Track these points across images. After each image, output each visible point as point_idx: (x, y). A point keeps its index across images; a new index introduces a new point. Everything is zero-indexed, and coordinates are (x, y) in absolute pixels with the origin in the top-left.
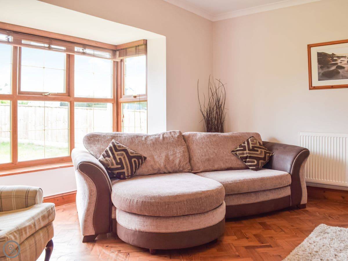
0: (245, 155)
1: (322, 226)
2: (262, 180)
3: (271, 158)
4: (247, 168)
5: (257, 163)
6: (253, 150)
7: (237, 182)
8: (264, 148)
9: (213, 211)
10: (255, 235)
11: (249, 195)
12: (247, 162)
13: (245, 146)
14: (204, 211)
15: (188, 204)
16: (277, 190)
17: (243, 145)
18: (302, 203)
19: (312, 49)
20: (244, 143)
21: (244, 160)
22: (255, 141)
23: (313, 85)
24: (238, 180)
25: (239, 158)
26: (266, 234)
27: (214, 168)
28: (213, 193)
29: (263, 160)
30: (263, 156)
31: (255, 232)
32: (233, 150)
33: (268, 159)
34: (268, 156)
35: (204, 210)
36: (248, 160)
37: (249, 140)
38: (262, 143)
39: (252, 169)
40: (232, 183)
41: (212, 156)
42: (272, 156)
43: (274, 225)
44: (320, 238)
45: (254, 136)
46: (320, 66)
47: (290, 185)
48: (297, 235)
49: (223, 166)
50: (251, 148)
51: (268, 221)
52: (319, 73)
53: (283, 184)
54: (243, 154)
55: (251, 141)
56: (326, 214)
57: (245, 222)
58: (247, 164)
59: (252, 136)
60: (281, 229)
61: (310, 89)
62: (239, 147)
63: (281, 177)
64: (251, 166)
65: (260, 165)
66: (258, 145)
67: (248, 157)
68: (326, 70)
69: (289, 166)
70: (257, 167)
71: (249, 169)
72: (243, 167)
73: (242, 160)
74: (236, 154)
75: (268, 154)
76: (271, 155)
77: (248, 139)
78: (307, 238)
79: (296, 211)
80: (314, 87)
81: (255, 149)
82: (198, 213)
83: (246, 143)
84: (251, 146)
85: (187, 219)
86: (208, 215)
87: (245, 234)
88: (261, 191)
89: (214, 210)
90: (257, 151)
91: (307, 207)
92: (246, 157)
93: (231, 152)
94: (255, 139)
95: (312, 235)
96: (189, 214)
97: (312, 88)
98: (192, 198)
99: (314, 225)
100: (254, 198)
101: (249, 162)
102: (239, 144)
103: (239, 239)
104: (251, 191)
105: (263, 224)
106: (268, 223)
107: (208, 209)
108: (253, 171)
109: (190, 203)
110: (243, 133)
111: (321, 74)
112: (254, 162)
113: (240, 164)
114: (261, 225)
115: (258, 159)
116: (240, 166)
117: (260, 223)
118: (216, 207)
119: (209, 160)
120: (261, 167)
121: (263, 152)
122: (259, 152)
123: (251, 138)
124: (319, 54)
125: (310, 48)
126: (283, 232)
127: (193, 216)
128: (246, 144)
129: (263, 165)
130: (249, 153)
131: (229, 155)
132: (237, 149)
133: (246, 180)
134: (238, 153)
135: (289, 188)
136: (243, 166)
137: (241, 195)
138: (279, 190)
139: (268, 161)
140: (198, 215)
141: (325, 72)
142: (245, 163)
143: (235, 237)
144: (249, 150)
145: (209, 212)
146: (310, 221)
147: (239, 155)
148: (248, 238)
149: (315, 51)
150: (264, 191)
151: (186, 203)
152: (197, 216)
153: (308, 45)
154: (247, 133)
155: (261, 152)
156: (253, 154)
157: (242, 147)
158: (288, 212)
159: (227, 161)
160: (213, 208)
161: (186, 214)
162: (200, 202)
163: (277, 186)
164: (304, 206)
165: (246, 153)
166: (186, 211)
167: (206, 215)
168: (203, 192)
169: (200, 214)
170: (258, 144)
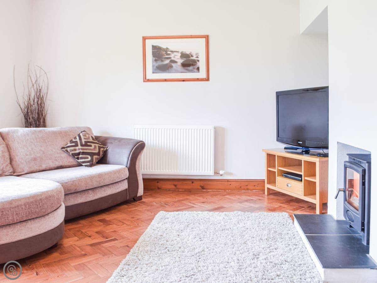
0: (77, 151)
1: (161, 214)
2: (100, 175)
3: (105, 153)
4: (80, 165)
5: (91, 159)
6: (86, 145)
7: (74, 181)
8: (98, 142)
9: (53, 213)
10: (97, 232)
11: (86, 193)
12: (79, 158)
13: (77, 142)
14: (45, 214)
15: (27, 207)
16: (114, 184)
17: (74, 140)
18: (139, 195)
19: (147, 41)
20: (75, 138)
21: (76, 157)
22: (87, 135)
23: (147, 78)
24: (75, 177)
25: (71, 154)
26: (108, 230)
27: (41, 168)
28: (54, 193)
29: (98, 155)
30: (97, 151)
31: (96, 230)
32: (62, 146)
33: (103, 153)
34: (102, 151)
35: (45, 212)
36: (80, 156)
37: (81, 135)
38: (94, 137)
39: (86, 166)
40: (69, 182)
41: (38, 155)
42: (107, 150)
43: (115, 219)
44: (161, 224)
45: (85, 130)
46: (154, 59)
47: (127, 179)
48: (140, 225)
49: (52, 165)
50: (84, 143)
51: (106, 217)
52: (153, 66)
53: (120, 178)
54: (75, 150)
55: (84, 136)
56: (162, 203)
57: (83, 222)
58: (79, 161)
59: (83, 130)
60: (122, 222)
61: (144, 81)
62: (70, 143)
63: (119, 171)
64: (84, 162)
65: (94, 161)
66: (91, 140)
67: (81, 154)
68: (159, 63)
69: (126, 160)
70: (91, 163)
71: (82, 165)
72: (75, 165)
73: (74, 156)
74: (67, 151)
75: (102, 149)
76: (105, 149)
77: (79, 134)
78: (150, 226)
79: (133, 203)
80: (148, 79)
81: (89, 144)
82: (38, 216)
83: (78, 138)
84: (83, 141)
85: (25, 225)
86: (49, 218)
87: (87, 233)
88: (98, 187)
89: (55, 212)
90: (91, 146)
91: (143, 198)
92: (79, 154)
93: (60, 148)
94: (87, 134)
95: (154, 223)
96: (27, 219)
97: (146, 80)
98: (31, 200)
99: (153, 214)
100: (91, 195)
101: (82, 158)
102: (69, 140)
103: (80, 239)
104: (89, 188)
105: (103, 221)
106: (108, 219)
107: (49, 211)
108: (87, 168)
109: (28, 206)
110: (73, 127)
111: (155, 67)
112: (88, 158)
113: (71, 162)
114: (101, 222)
115: (92, 154)
116: (72, 164)
117: (98, 220)
118: (57, 208)
119: (35, 159)
120: (95, 162)
121: (97, 147)
122: (93, 147)
123: (83, 132)
124: (154, 47)
125: (145, 39)
126: (125, 225)
127: (32, 221)
128: (78, 140)
129: (97, 161)
130: (82, 149)
131: (59, 152)
132: (68, 145)
133: (84, 177)
134: (69, 149)
135: (126, 181)
136: (75, 163)
137: (78, 194)
138: (117, 184)
139: (102, 156)
140: (38, 219)
141: (159, 65)
142: (77, 160)
143: (76, 238)
144: (82, 145)
145: (50, 214)
146: (148, 210)
147: (71, 151)
148: (90, 236)
149: (150, 43)
150: (102, 187)
151: (24, 207)
152: (37, 221)
153: (143, 37)
154: (77, 127)
155: (95, 147)
156: (86, 149)
157: (73, 142)
158: (125, 206)
159: (56, 158)
160: (54, 210)
161: (25, 219)
162: (40, 204)
163: (115, 180)
164: (140, 198)
165: (79, 149)
166: (24, 216)
167: (47, 217)
168: (43, 193)
169: (39, 217)
170: (91, 138)
